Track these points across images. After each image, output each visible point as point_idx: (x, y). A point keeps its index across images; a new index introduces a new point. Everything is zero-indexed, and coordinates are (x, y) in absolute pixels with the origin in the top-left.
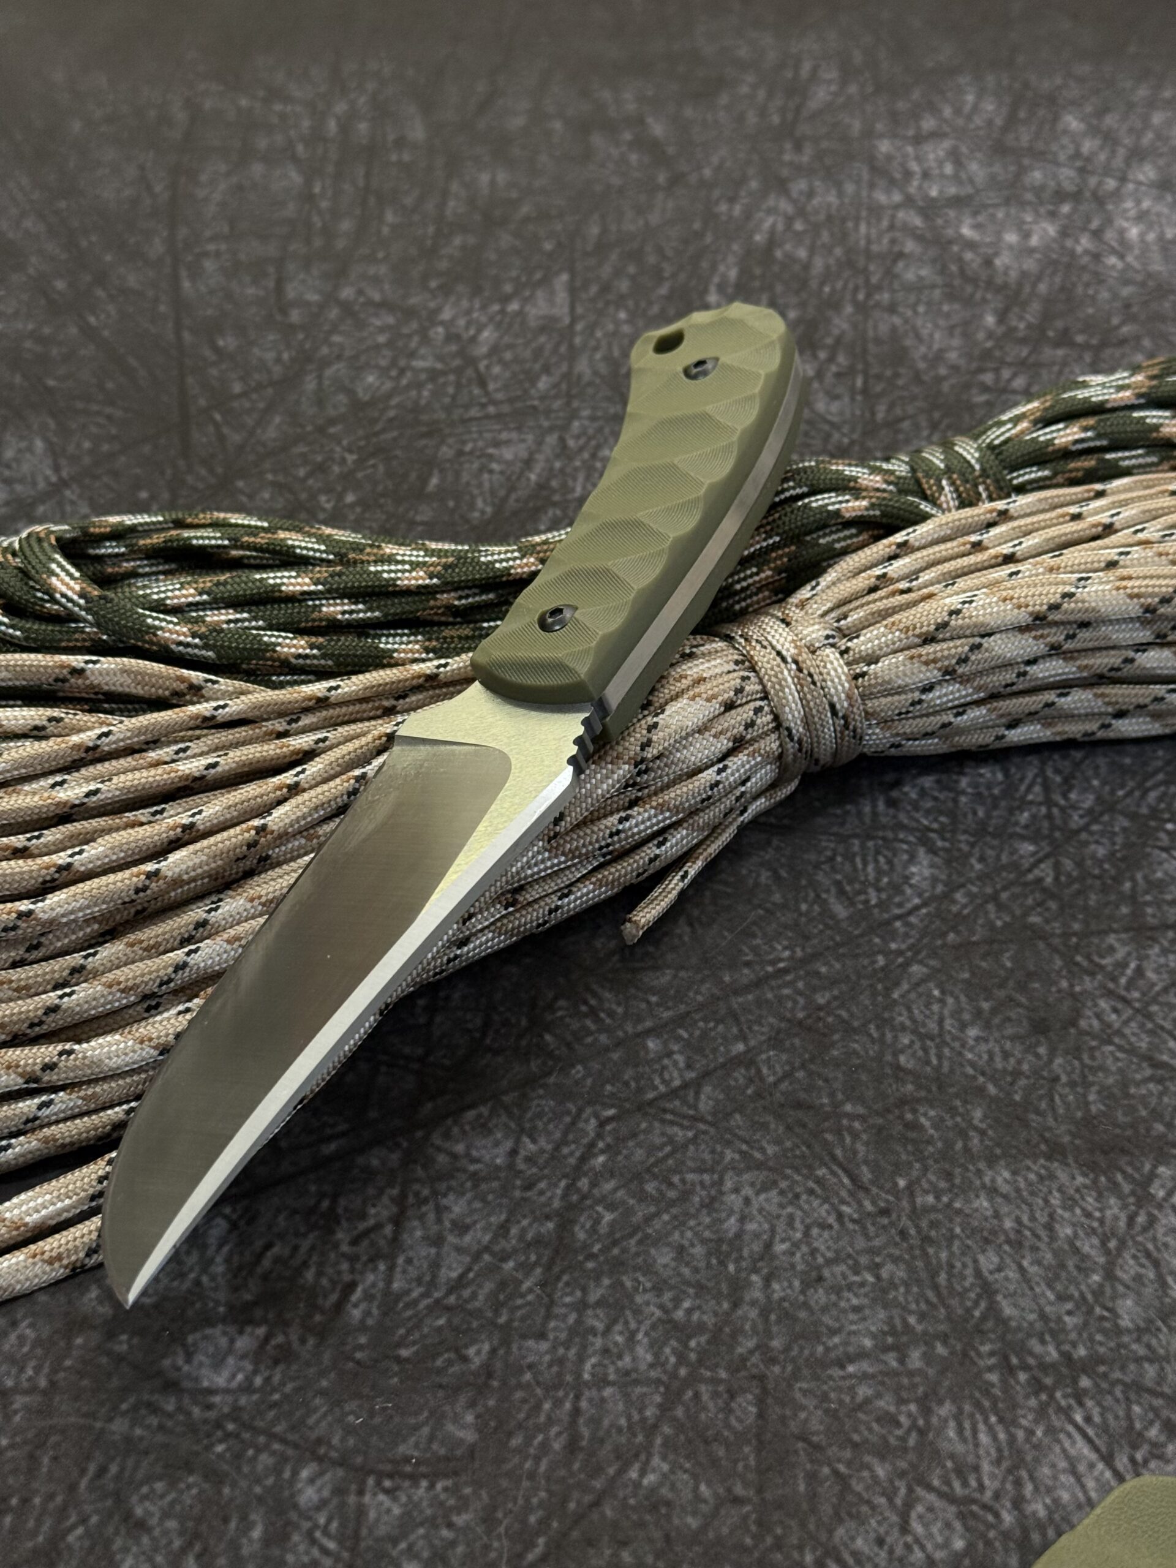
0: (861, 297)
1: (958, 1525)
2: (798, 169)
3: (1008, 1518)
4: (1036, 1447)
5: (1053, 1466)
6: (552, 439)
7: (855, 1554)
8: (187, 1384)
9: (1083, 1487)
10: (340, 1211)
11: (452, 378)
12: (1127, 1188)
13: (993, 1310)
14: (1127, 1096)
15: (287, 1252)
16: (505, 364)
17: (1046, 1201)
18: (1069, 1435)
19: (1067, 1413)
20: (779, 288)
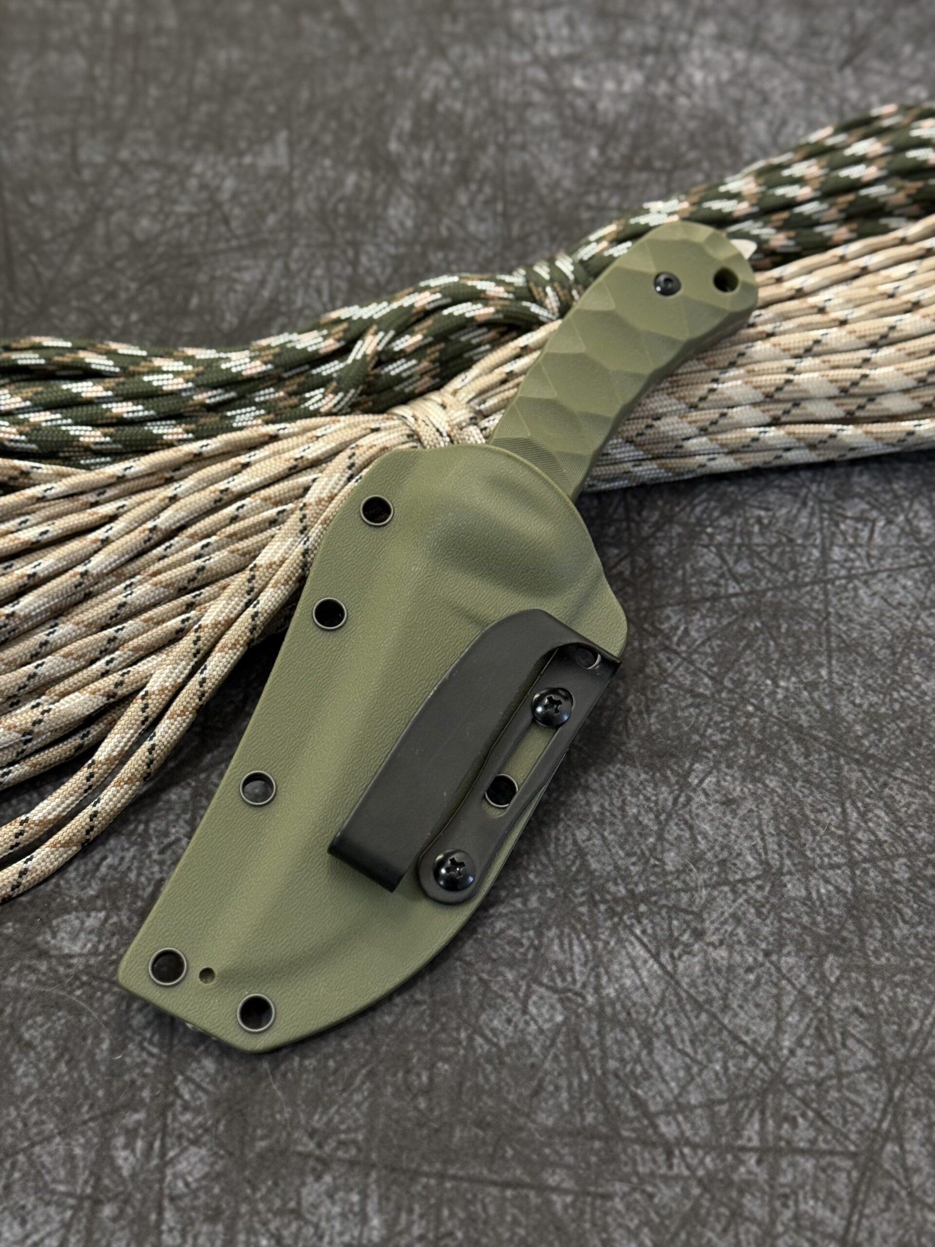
0: (501, 138)
1: (559, 1006)
2: (456, 38)
3: (591, 999)
4: (611, 952)
5: (621, 964)
6: (278, 264)
7: (494, 1031)
8: (53, 952)
9: (639, 975)
10: (151, 831)
11: (204, 219)
12: (673, 780)
13: (585, 866)
14: (675, 717)
15: (116, 862)
16: (242, 206)
17: (620, 792)
18: (632, 943)
19: (630, 929)
20: (441, 135)
